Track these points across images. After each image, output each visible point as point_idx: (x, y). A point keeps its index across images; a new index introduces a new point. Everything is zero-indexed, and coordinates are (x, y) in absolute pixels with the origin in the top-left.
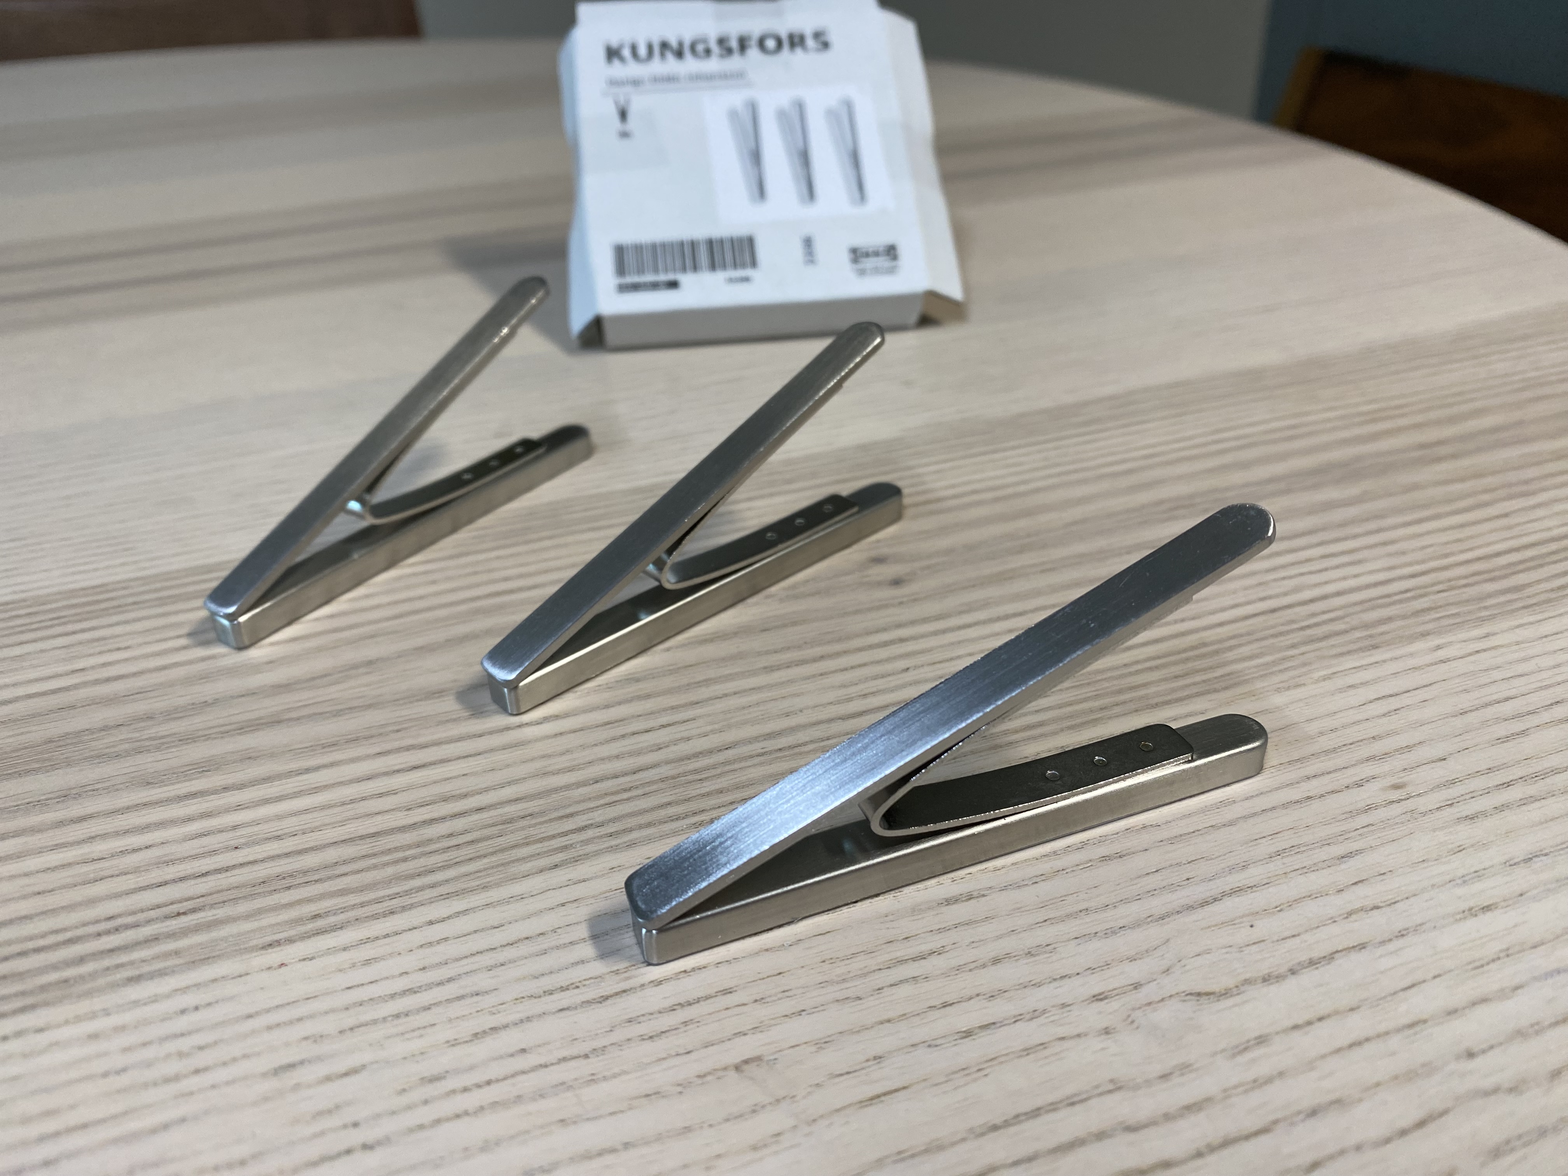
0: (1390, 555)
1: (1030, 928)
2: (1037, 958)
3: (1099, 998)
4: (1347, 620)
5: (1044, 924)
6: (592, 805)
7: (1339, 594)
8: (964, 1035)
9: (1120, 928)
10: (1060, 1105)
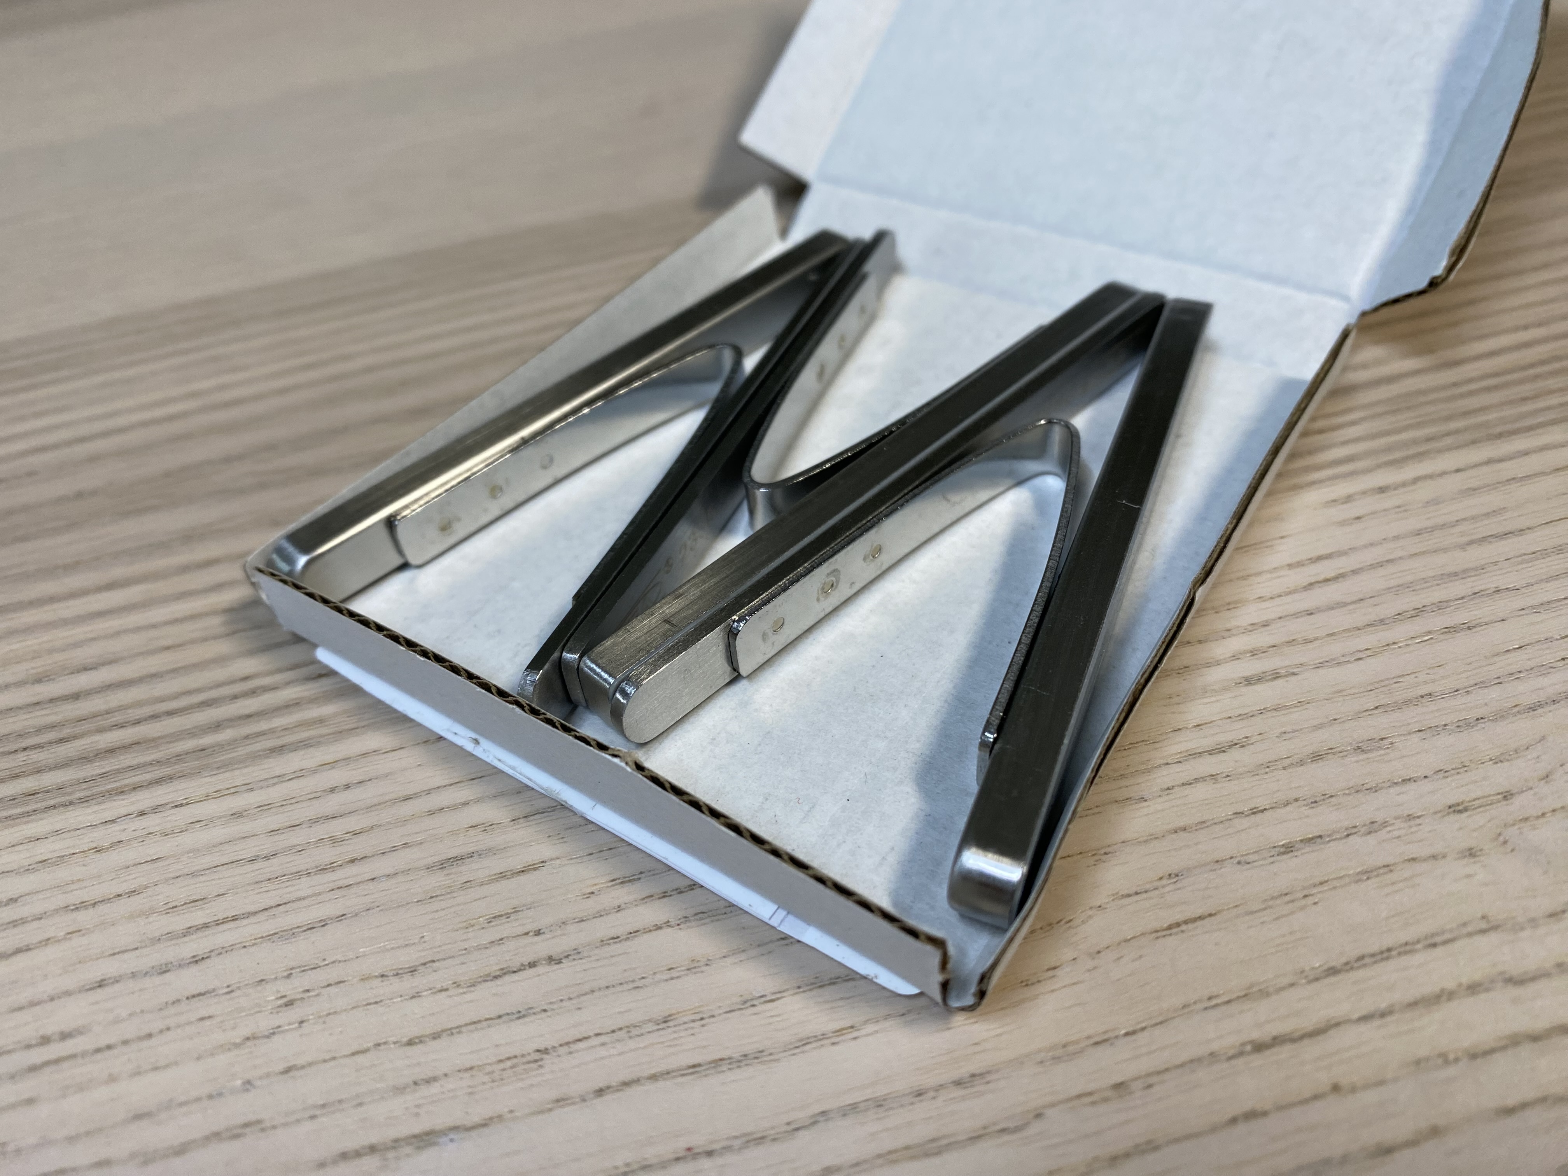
1: (1358, 715)
2: (1370, 755)
3: (1457, 809)
5: (1375, 712)
8: (1282, 850)
9: (1478, 719)
10: (1419, 946)
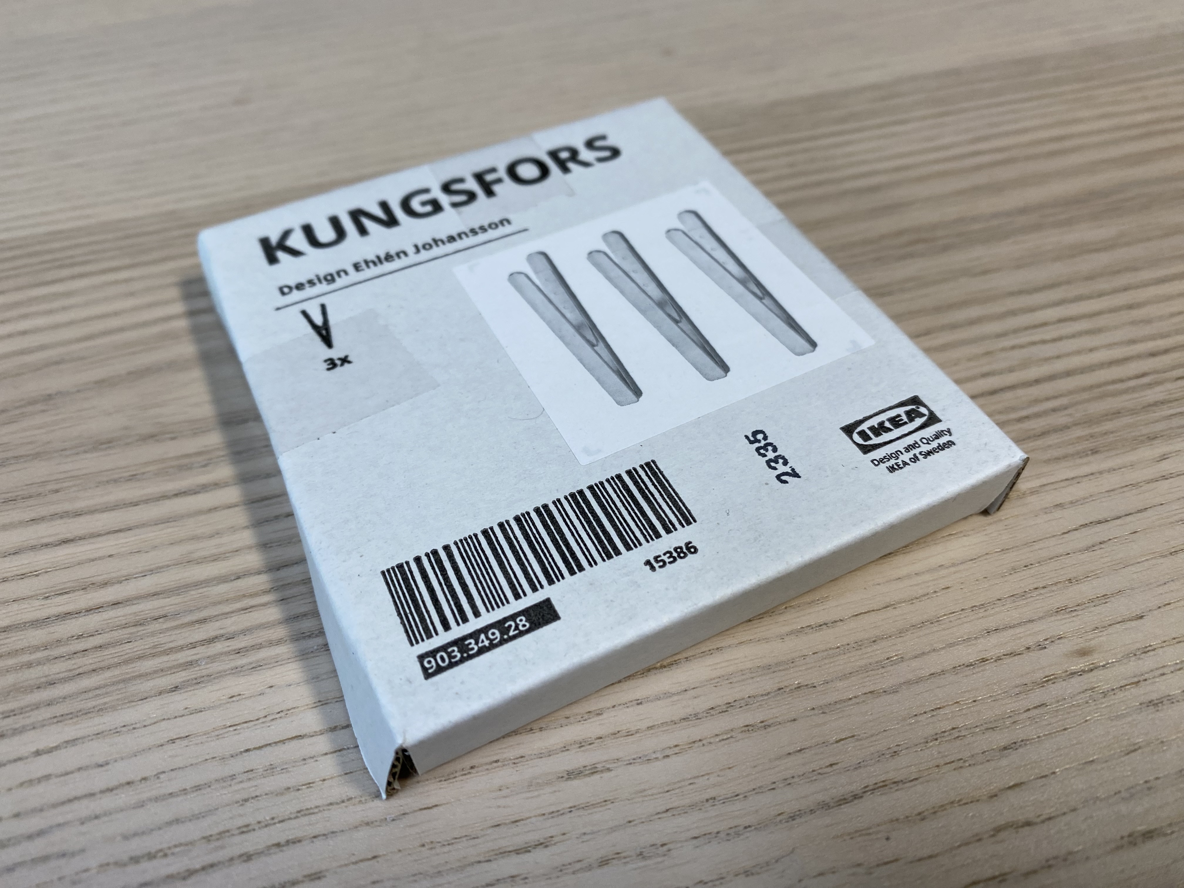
0: (1133, 323)
1: (649, 819)
2: (648, 862)
4: (1069, 411)
6: (227, 609)
7: (1069, 374)
